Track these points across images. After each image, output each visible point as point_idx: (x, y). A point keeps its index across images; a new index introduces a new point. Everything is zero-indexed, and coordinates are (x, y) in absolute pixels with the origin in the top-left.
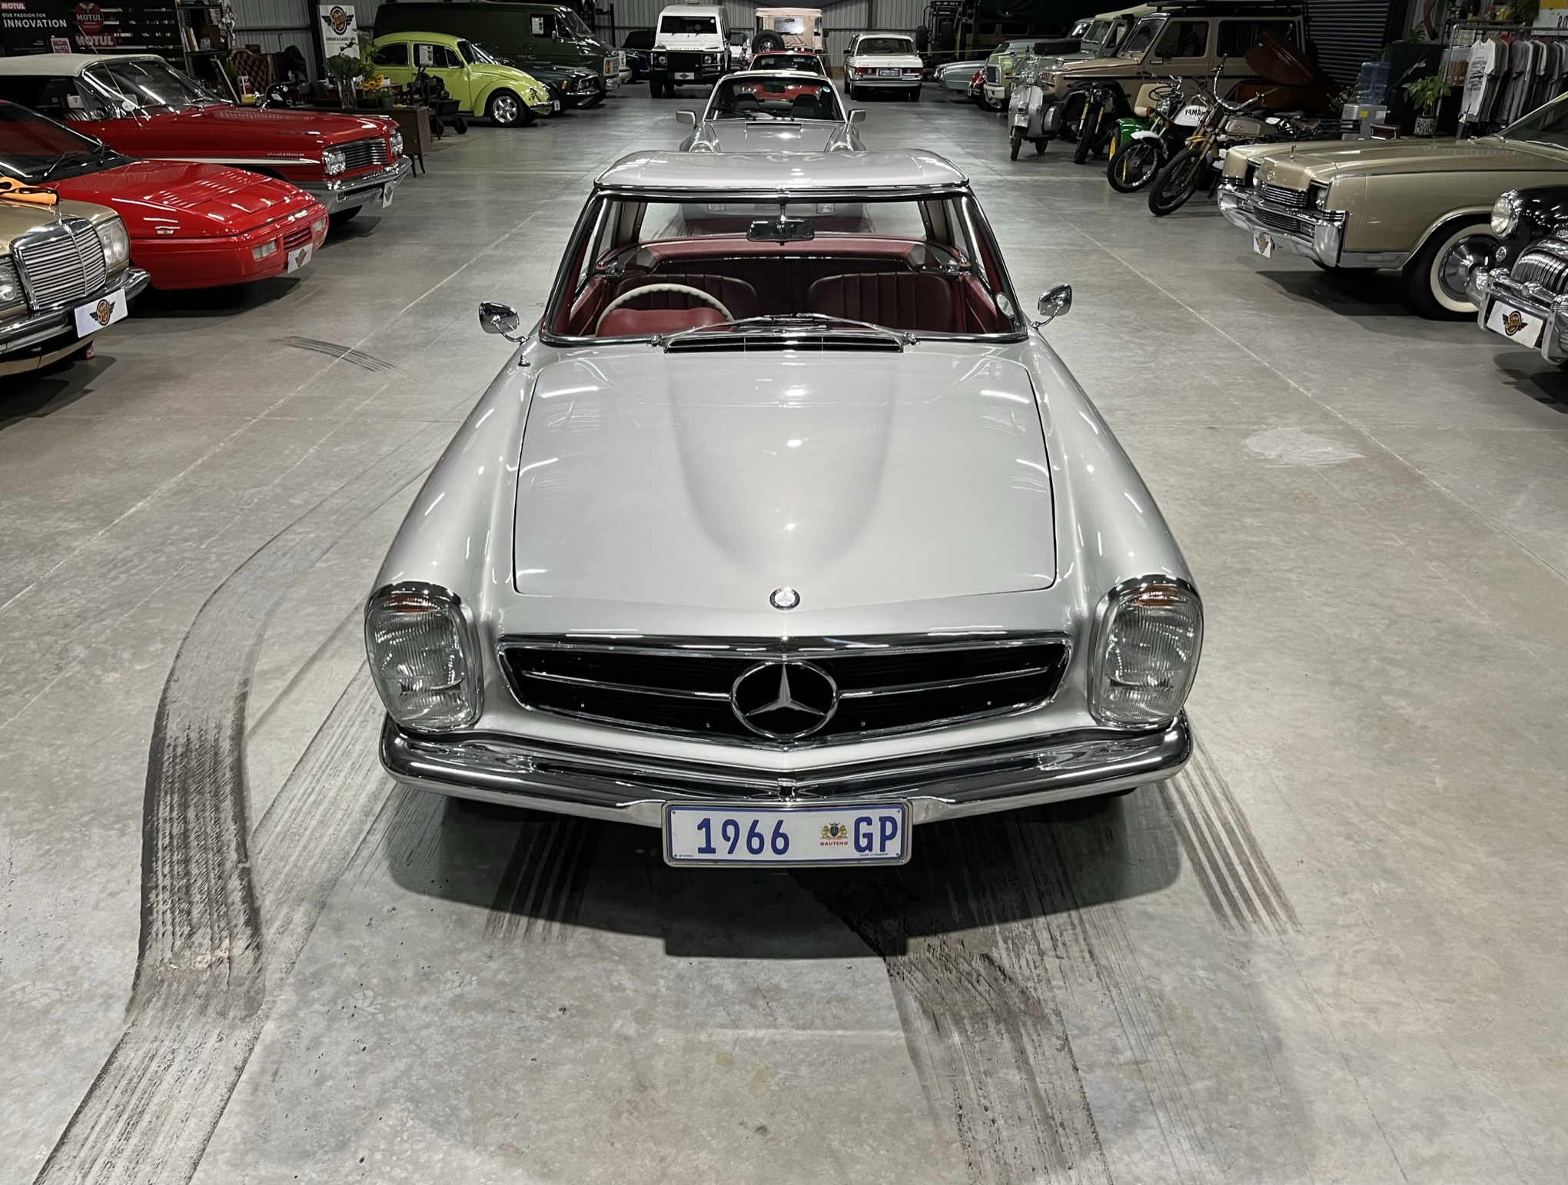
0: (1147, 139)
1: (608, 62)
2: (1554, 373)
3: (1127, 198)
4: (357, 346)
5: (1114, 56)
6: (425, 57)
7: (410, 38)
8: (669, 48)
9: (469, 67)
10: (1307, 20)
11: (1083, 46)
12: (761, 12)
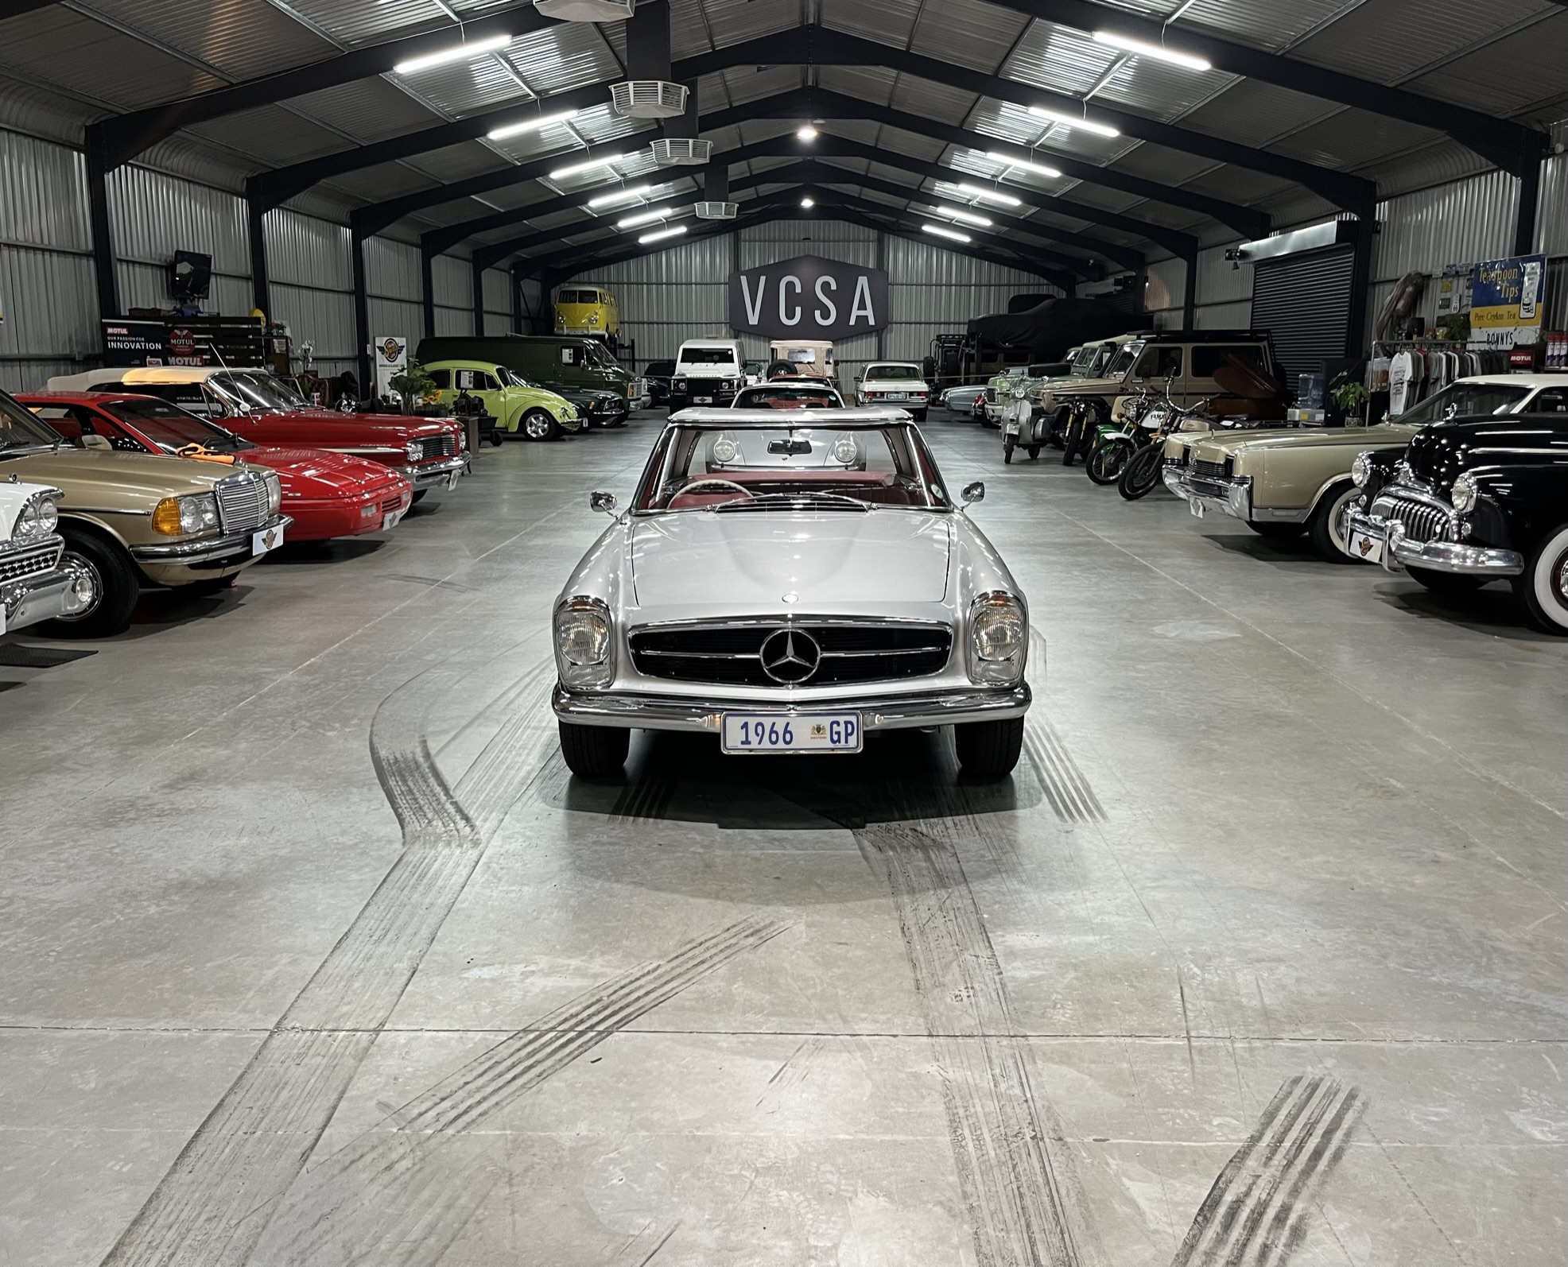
0: (1118, 439)
1: (632, 387)
2: (1420, 594)
3: (1104, 489)
4: (447, 578)
5: (1100, 376)
6: (465, 381)
7: (452, 365)
8: (688, 376)
9: (505, 389)
10: (1272, 346)
11: (1072, 369)
12: (775, 344)
